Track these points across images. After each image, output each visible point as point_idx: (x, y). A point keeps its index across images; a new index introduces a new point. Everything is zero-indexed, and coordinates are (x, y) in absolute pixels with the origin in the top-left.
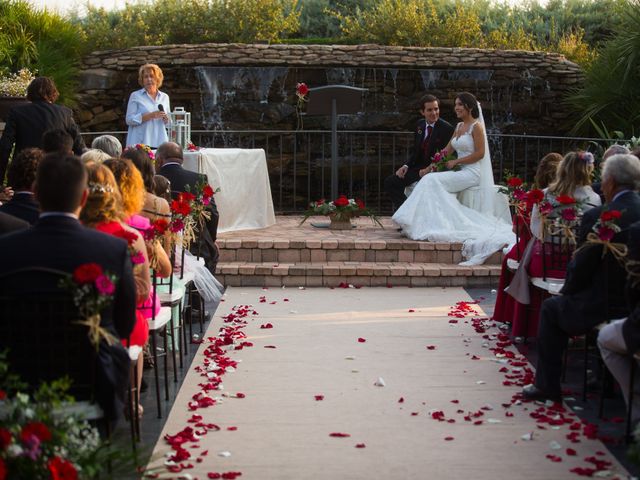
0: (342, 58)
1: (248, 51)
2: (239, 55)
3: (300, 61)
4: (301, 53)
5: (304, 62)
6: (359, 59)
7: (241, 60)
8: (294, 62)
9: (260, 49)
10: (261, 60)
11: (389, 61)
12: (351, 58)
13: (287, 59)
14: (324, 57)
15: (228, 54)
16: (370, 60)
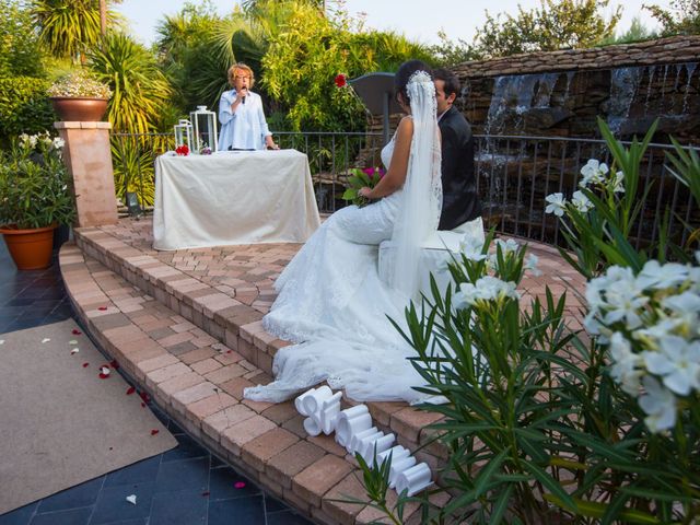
0: (636, 56)
1: (545, 59)
2: (536, 63)
3: (591, 65)
4: (593, 55)
5: (595, 65)
6: (655, 55)
7: (539, 68)
8: (586, 65)
9: (556, 56)
10: (555, 67)
11: (693, 54)
12: (646, 56)
13: (578, 63)
14: (616, 58)
15: (527, 64)
16: (669, 55)
